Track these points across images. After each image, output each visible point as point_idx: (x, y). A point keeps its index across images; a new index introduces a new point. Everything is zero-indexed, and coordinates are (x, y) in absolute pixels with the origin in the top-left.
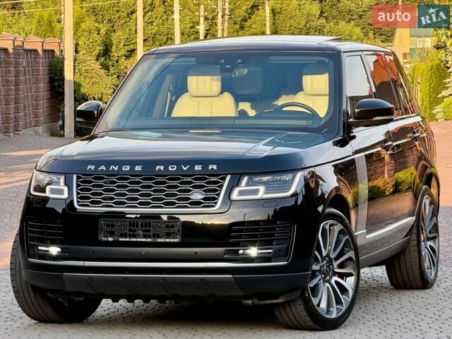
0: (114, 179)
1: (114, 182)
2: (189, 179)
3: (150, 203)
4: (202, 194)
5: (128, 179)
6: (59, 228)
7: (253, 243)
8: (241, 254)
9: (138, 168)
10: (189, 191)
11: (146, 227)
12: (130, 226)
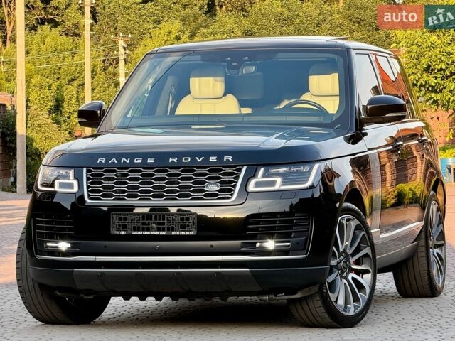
0: (125, 172)
1: (126, 175)
2: (204, 171)
3: (163, 196)
4: (218, 186)
5: (140, 171)
6: (68, 223)
7: (271, 236)
8: (258, 247)
9: (150, 160)
10: (204, 183)
11: (160, 220)
12: (143, 219)
